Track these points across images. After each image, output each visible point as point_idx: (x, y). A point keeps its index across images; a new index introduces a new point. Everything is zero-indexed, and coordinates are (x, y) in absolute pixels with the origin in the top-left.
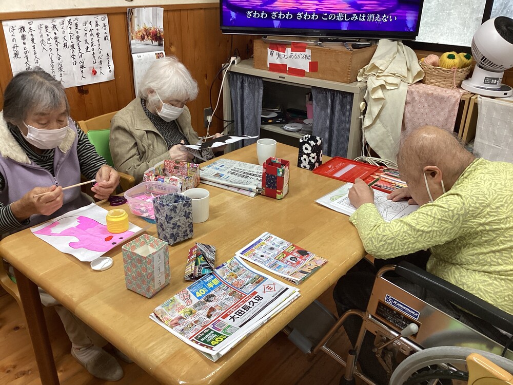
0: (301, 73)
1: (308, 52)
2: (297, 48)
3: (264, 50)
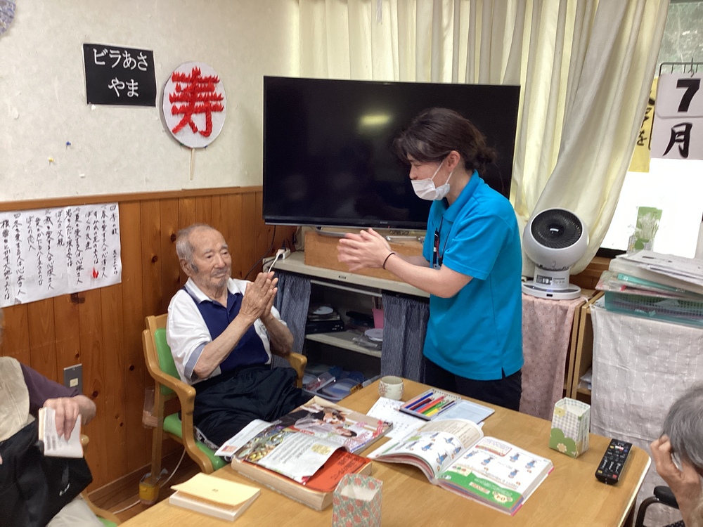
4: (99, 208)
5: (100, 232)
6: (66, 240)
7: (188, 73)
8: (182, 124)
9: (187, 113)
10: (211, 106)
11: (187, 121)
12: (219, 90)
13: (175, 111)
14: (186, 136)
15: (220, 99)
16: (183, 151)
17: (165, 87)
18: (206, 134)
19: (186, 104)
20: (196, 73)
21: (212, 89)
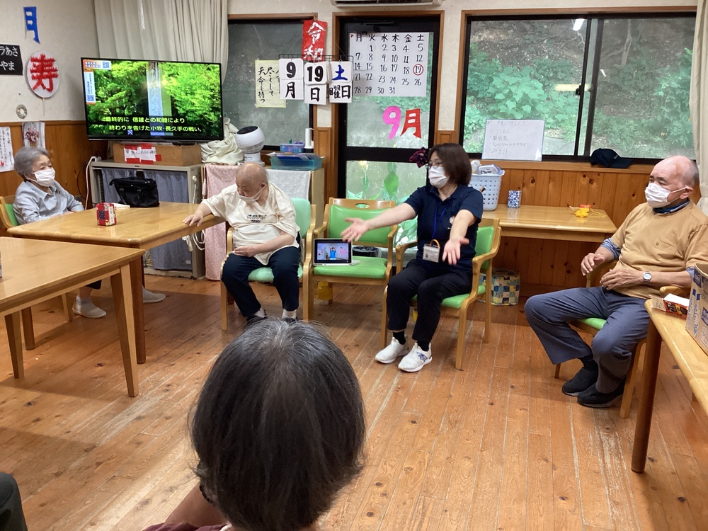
0: (150, 162)
1: (153, 149)
3: (121, 150)
5: (3, 141)
7: (39, 57)
8: (38, 84)
9: (39, 78)
10: (52, 75)
11: (40, 83)
12: (55, 66)
14: (40, 91)
15: (56, 70)
16: (38, 99)
17: (28, 65)
18: (50, 90)
19: (39, 74)
20: (43, 57)
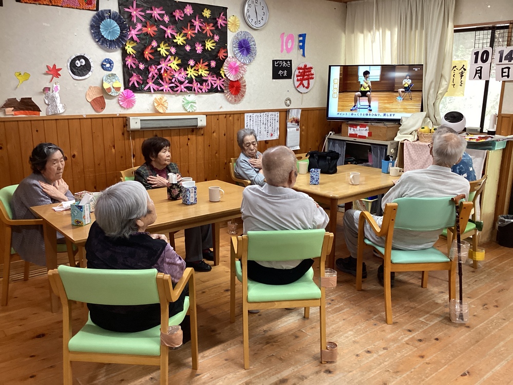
0: (364, 137)
1: (367, 128)
2: (362, 126)
3: (347, 128)
4: (274, 113)
5: (274, 121)
6: (265, 123)
7: (303, 66)
8: (300, 84)
9: (301, 80)
10: (310, 77)
12: (313, 72)
13: (298, 80)
14: (301, 89)
15: (313, 75)
16: (299, 94)
17: (295, 72)
18: (307, 88)
19: (301, 77)
20: (305, 66)
21: (310, 72)
